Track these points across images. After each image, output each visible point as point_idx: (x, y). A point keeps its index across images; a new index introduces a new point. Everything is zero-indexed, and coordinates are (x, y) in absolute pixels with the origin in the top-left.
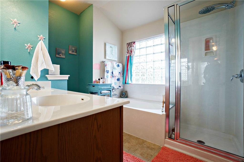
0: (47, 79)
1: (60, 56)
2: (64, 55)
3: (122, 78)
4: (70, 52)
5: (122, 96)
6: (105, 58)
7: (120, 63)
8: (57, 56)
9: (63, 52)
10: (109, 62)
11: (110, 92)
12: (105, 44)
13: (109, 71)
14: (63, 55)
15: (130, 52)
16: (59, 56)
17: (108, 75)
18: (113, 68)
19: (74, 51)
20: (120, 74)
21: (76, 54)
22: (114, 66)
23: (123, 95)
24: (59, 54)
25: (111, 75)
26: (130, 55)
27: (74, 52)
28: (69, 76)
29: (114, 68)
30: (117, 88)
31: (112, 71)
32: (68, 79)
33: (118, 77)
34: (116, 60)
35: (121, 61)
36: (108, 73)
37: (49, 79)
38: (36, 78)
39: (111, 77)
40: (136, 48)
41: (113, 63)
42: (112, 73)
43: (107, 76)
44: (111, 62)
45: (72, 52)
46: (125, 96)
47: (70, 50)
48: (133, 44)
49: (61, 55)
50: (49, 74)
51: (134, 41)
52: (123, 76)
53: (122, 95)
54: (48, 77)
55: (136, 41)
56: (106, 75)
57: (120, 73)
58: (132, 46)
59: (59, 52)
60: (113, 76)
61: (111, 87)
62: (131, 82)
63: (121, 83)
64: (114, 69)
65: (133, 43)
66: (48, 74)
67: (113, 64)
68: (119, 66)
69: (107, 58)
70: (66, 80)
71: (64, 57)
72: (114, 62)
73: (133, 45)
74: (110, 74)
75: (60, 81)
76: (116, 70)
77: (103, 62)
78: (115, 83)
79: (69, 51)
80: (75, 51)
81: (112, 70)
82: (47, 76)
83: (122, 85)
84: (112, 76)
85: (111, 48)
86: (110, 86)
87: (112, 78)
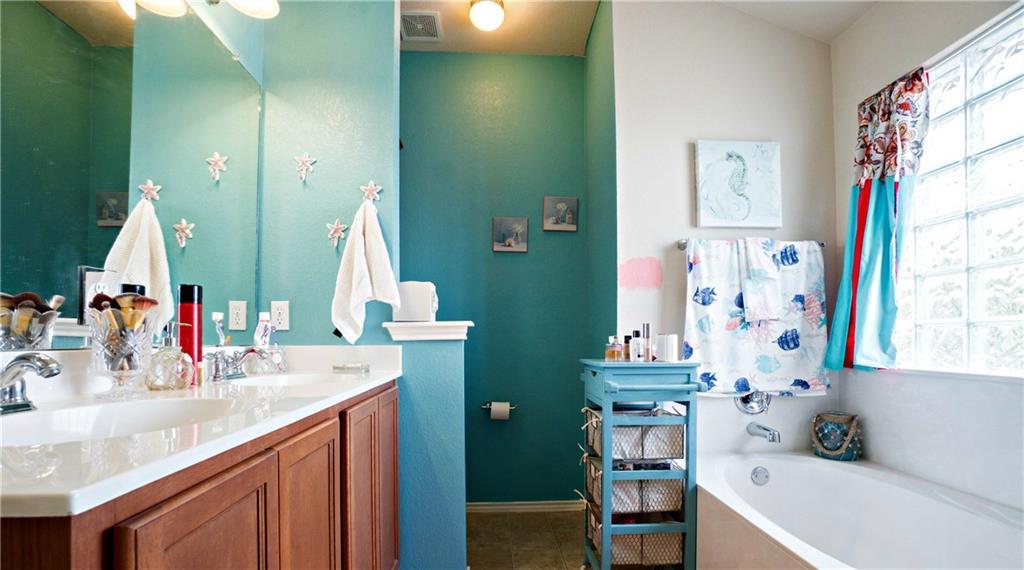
0: (387, 338)
1: (509, 245)
2: (523, 241)
3: (824, 328)
4: (549, 225)
5: (817, 444)
6: (694, 221)
7: (801, 239)
8: (498, 247)
9: (520, 228)
10: (714, 243)
11: (684, 413)
12: (692, 150)
13: (713, 292)
14: (520, 238)
15: (880, 157)
16: (505, 246)
17: (707, 318)
18: (744, 275)
19: (564, 217)
20: (800, 305)
21: (573, 228)
22: (748, 263)
23: (826, 437)
24: (502, 240)
25: (732, 316)
26: (883, 175)
27: (564, 222)
28: (471, 324)
29: (749, 272)
30: (782, 394)
31: (737, 293)
32: (466, 338)
33: (790, 329)
34: (778, 222)
35: (813, 224)
36: (704, 304)
37: (394, 338)
38: (350, 335)
39: (730, 327)
40: (932, 116)
41: (742, 245)
42: (740, 303)
43: (700, 321)
44: (733, 242)
45: (557, 223)
46: (838, 448)
47: (549, 217)
48: (908, 95)
49: (511, 241)
50: (394, 319)
51: (909, 69)
52: (829, 322)
53: (820, 441)
54: (391, 331)
55: (925, 64)
56: (696, 314)
57: (800, 299)
58: (894, 108)
59: (503, 231)
60: (743, 320)
61: (688, 383)
62: (885, 357)
63: (810, 363)
64: (749, 278)
65: (902, 84)
66: (391, 320)
67: (742, 251)
68: (795, 261)
69: (705, 218)
70: (459, 343)
71: (522, 247)
72: (748, 239)
73: (901, 101)
74: (720, 311)
75: (433, 345)
76: (768, 287)
77: (682, 246)
78: (764, 364)
79: (545, 221)
80: (568, 216)
81: (740, 286)
82: (385, 325)
83: (820, 376)
84: (737, 320)
85: (733, 164)
86: (685, 379)
87: (742, 332)
